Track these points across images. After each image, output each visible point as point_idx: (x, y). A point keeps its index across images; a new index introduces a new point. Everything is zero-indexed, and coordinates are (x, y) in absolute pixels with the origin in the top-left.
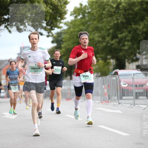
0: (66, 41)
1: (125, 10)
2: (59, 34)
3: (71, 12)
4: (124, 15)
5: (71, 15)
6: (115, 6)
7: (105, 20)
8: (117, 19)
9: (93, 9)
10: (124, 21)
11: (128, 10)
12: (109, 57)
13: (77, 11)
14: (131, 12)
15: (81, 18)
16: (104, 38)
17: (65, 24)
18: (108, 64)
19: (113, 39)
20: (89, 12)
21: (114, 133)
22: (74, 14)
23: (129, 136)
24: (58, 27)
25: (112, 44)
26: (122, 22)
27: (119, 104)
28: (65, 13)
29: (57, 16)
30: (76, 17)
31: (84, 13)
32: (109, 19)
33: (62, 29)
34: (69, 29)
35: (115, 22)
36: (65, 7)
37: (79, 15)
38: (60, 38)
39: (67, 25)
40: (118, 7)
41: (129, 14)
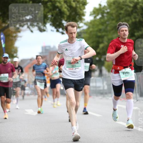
4: (142, 14)
5: (91, 15)
6: (132, 5)
8: (135, 18)
13: (96, 12)
15: (100, 18)
17: (85, 24)
20: (108, 13)
22: (93, 14)
26: (140, 21)
30: (95, 17)
31: (102, 13)
32: (127, 18)
34: (88, 28)
35: (134, 20)
37: (98, 15)
39: (87, 25)
40: (135, 7)
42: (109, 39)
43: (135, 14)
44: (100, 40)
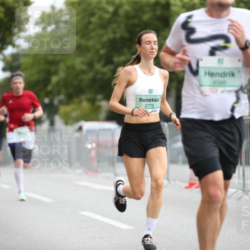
2: (15, 57)
4: (126, 25)
6: (111, 9)
8: (114, 33)
10: (126, 35)
14: (136, 21)
16: (91, 65)
18: (98, 108)
21: (106, 224)
23: (132, 229)
24: (14, 46)
26: (122, 38)
32: (101, 32)
35: (111, 36)
38: (16, 64)
42: (68, 68)
43: (114, 25)
44: (53, 69)
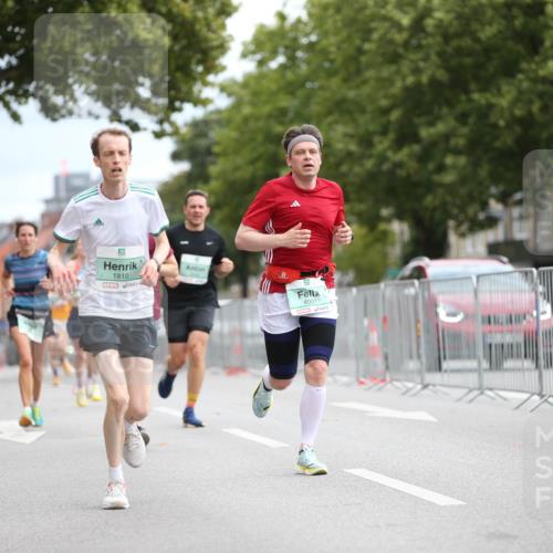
0: (224, 154)
1: (446, 35)
2: (200, 127)
3: (245, 44)
4: (440, 54)
5: (244, 56)
6: (406, 21)
7: (370, 74)
8: (417, 71)
9: (324, 34)
10: (442, 75)
11: (458, 35)
12: (385, 212)
13: (266, 42)
14: (466, 42)
15: (283, 67)
16: (366, 141)
17: (223, 89)
18: (384, 237)
19: (399, 143)
20: (311, 46)
22: (254, 53)
23: (460, 506)
24: (198, 102)
25: (399, 165)
26: (434, 82)
27: (425, 386)
28: (223, 48)
29: (194, 61)
30: (261, 63)
31: (291, 50)
32: (386, 72)
33: (211, 107)
34: (237, 106)
35: (410, 80)
36: (223, 27)
37: (274, 54)
38: (203, 143)
39: (229, 95)
40: (418, 26)
41: (459, 51)
